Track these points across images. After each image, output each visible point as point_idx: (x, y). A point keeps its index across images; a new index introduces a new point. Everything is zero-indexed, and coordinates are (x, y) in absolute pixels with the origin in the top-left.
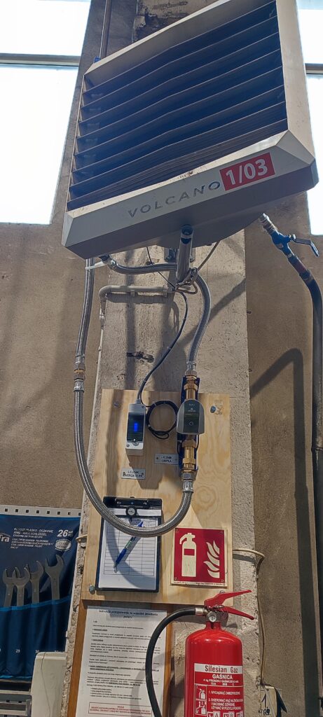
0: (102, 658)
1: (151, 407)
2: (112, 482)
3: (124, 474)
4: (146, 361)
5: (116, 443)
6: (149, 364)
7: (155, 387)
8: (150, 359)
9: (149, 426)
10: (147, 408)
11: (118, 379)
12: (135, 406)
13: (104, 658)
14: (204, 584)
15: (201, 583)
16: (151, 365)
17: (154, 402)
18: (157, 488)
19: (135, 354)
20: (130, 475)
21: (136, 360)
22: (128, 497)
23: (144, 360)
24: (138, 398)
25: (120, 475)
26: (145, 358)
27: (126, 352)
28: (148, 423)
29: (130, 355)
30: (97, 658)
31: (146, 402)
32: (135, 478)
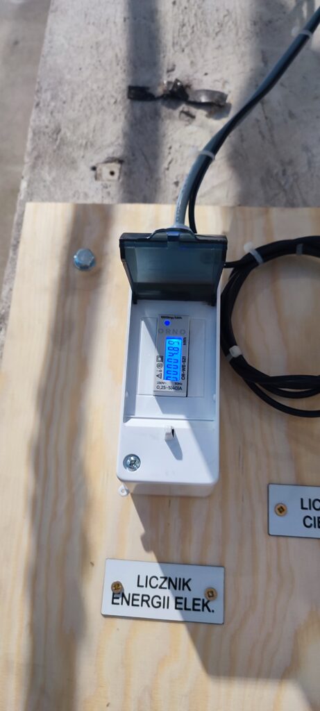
4: (201, 114)
6: (212, 121)
8: (217, 105)
9: (234, 351)
11: (97, 178)
19: (160, 91)
20: (145, 600)
21: (165, 111)
23: (193, 110)
26: (199, 105)
27: (124, 86)
29: (138, 93)
32: (173, 613)
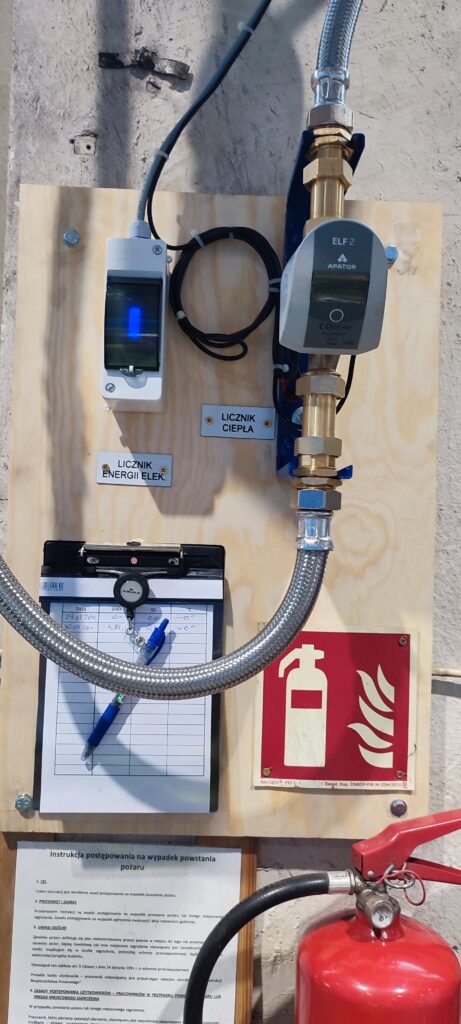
0: (65, 971)
1: (188, 251)
2: (69, 493)
3: (106, 470)
4: (165, 85)
5: (73, 370)
6: (176, 94)
7: (200, 179)
8: (180, 77)
9: (181, 314)
10: (172, 254)
11: (75, 151)
12: (128, 248)
13: (70, 971)
14: (349, 785)
15: (339, 784)
16: (184, 99)
17: (194, 233)
18: (208, 511)
19: (128, 60)
20: (124, 474)
21: (133, 80)
22: (119, 542)
23: (159, 81)
24: (141, 217)
25: (93, 473)
26: (163, 76)
27: (95, 51)
28: (176, 304)
29: (109, 61)
30: (50, 970)
31: (169, 233)
32: (141, 481)
